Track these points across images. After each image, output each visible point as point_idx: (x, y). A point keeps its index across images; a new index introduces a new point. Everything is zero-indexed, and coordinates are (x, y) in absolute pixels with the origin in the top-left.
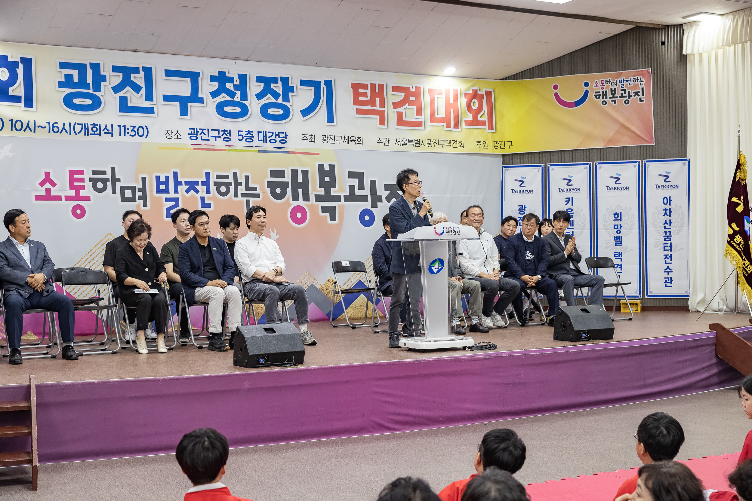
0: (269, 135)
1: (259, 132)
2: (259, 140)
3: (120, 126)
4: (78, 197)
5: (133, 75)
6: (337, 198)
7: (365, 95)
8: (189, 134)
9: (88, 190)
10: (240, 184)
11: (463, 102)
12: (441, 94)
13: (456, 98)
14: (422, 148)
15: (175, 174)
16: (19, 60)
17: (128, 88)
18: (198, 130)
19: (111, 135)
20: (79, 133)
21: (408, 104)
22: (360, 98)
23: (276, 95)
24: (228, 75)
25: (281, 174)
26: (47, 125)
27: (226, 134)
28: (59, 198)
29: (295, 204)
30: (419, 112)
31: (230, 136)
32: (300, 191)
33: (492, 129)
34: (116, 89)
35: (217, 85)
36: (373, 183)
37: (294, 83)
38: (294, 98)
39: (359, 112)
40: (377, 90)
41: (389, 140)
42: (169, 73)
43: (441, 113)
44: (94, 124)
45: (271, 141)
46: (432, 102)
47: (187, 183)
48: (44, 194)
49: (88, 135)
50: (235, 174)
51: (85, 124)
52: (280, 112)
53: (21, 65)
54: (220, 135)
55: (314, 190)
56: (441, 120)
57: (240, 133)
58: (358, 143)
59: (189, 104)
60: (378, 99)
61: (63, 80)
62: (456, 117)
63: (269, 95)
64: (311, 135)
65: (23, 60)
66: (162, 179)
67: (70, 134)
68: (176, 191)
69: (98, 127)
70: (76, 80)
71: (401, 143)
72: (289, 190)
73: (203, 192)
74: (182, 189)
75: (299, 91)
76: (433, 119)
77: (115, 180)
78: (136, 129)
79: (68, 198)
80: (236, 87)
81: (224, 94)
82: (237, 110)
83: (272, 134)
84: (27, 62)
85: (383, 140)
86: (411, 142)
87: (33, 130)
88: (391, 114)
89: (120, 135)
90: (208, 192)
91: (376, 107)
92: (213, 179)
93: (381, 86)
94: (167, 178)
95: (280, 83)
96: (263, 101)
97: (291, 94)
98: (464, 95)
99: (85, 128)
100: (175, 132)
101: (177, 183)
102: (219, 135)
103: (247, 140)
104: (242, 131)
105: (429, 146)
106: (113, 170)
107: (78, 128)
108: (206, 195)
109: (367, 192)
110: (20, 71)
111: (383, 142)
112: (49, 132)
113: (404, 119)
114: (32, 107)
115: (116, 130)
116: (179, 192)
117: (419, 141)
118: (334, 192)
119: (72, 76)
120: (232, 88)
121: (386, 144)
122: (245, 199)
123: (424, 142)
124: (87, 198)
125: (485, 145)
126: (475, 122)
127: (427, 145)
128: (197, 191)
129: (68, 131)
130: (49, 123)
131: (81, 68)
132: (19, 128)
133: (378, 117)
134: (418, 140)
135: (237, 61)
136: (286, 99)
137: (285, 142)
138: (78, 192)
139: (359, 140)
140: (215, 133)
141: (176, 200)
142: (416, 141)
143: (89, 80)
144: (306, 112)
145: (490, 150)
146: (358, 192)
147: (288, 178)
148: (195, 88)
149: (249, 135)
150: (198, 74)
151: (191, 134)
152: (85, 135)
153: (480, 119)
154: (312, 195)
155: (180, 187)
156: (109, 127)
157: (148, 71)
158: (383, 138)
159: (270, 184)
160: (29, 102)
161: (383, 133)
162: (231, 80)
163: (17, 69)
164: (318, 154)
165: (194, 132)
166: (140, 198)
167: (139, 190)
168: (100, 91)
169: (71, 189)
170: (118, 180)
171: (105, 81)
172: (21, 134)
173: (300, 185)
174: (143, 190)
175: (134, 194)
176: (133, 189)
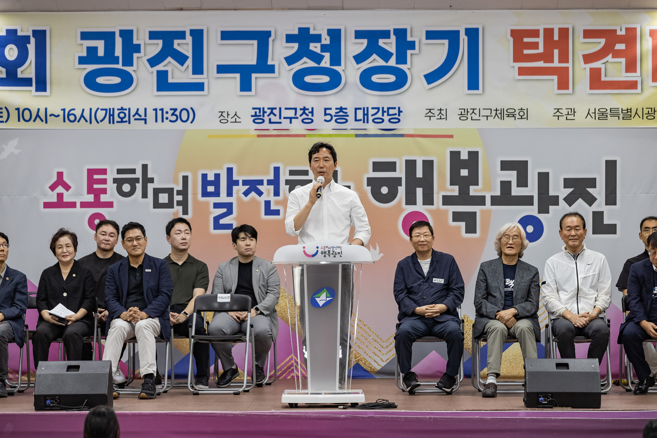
0: (371, 112)
1: (356, 109)
2: (356, 120)
3: (156, 110)
4: (97, 203)
5: (176, 42)
6: (480, 201)
7: (535, 46)
8: (252, 116)
9: (111, 194)
14: (636, 123)
15: (230, 171)
16: (30, 34)
17: (169, 59)
18: (266, 110)
19: (144, 121)
20: (101, 121)
21: (611, 55)
22: (526, 52)
23: (386, 55)
24: (312, 32)
25: (391, 166)
26: (61, 113)
27: (306, 114)
28: (72, 205)
29: (411, 208)
30: (631, 66)
31: (312, 116)
32: (419, 192)
34: (153, 62)
35: (296, 46)
36: (544, 178)
37: (416, 35)
38: (415, 58)
39: (522, 71)
40: (556, 37)
41: (574, 112)
42: (226, 36)
44: (122, 109)
45: (376, 121)
47: (245, 183)
48: (55, 200)
49: (113, 123)
51: (110, 109)
52: (391, 78)
53: (33, 40)
54: (298, 115)
55: (442, 188)
57: (328, 112)
58: (520, 117)
59: (254, 76)
60: (556, 52)
61: (84, 54)
63: (375, 56)
64: (441, 110)
65: (35, 33)
66: (211, 177)
67: (91, 123)
68: (230, 194)
69: (127, 112)
70: (101, 53)
71: (597, 115)
72: (402, 190)
73: (269, 194)
74: (238, 191)
75: (424, 48)
77: (147, 180)
78: (177, 113)
79: (84, 205)
80: (324, 48)
81: (305, 59)
82: (325, 79)
83: (376, 110)
84: (40, 35)
85: (564, 112)
86: (614, 113)
87: (44, 119)
88: (580, 72)
89: (156, 121)
90: (277, 193)
91: (552, 61)
92: (284, 176)
93: (564, 32)
94: (217, 176)
95: (393, 38)
96: (365, 65)
97: (409, 52)
99: (110, 114)
100: (232, 114)
101: (232, 183)
102: (296, 114)
103: (338, 121)
104: (330, 109)
105: (648, 117)
106: (145, 167)
107: (101, 115)
108: (272, 199)
109: (532, 189)
110: (31, 47)
111: (564, 114)
112: (64, 121)
113: (603, 78)
114: (45, 90)
115: (151, 115)
116: (234, 195)
117: (629, 111)
118: (474, 191)
119: (96, 49)
120: (318, 50)
121: (569, 117)
123: (640, 113)
124: (110, 205)
127: (645, 116)
128: (260, 193)
129: (88, 119)
130: (64, 110)
131: (108, 37)
132: (27, 117)
133: (555, 78)
134: (628, 109)
136: (402, 59)
137: (397, 120)
138: (97, 197)
139: (522, 114)
140: (291, 113)
141: (229, 206)
142: (623, 112)
143: (118, 52)
144: (432, 77)
146: (516, 191)
147: (401, 172)
148: (263, 53)
149: (341, 114)
150: (268, 34)
151: (256, 115)
152: (110, 123)
154: (438, 197)
155: (235, 188)
156: (142, 112)
157: (197, 35)
158: (564, 109)
159: (370, 181)
160: (41, 85)
161: (564, 101)
162: (317, 38)
163: (28, 45)
164: (451, 136)
165: (260, 112)
166: (179, 203)
167: (179, 193)
168: (131, 65)
169: (89, 193)
170: (152, 180)
171: (139, 51)
172: (31, 125)
173: (419, 182)
174: (184, 192)
175: (171, 198)
176: (170, 191)
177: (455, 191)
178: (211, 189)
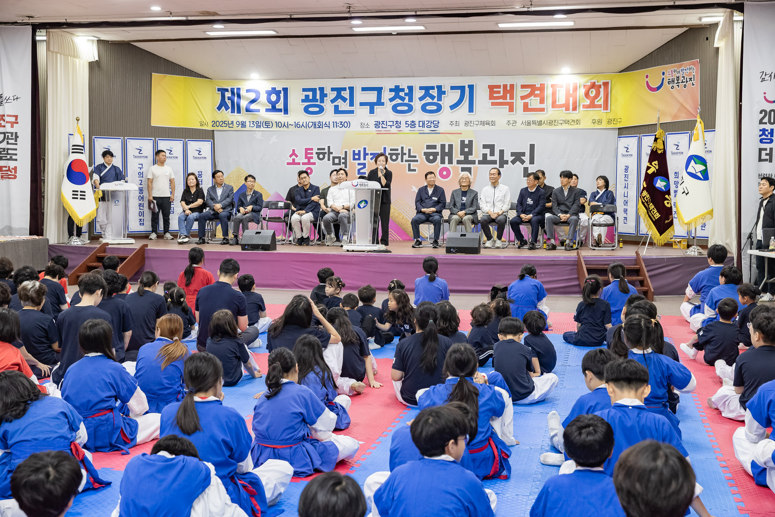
0: (426, 123)
1: (419, 121)
2: (419, 126)
3: (333, 122)
4: (309, 163)
5: (342, 92)
6: (473, 162)
7: (499, 92)
8: (374, 125)
9: (315, 159)
10: (405, 154)
11: (582, 91)
12: (562, 87)
13: (575, 89)
14: (544, 127)
15: (365, 149)
16: (281, 89)
17: (339, 100)
18: (380, 122)
19: (328, 127)
20: (311, 127)
21: (533, 96)
22: (495, 95)
23: (432, 97)
24: (400, 87)
25: (434, 147)
26: (294, 124)
27: (398, 124)
28: (299, 164)
29: (443, 166)
30: (542, 101)
31: (400, 124)
32: (447, 158)
33: (607, 109)
34: (333, 101)
35: (394, 93)
36: (502, 152)
37: (446, 88)
38: (445, 98)
39: (493, 104)
40: (508, 88)
41: (516, 122)
42: (364, 89)
43: (561, 100)
44: (319, 122)
45: (428, 127)
46: (554, 94)
47: (371, 154)
48: (291, 161)
49: (316, 128)
50: (402, 148)
51: (314, 122)
52: (435, 108)
53: (282, 92)
54: (394, 124)
55: (456, 157)
56: (561, 106)
57: (407, 123)
58: (492, 125)
59: (375, 107)
60: (508, 95)
61: (304, 98)
62: (575, 104)
63: (428, 98)
64: (456, 122)
65: (283, 89)
66: (357, 152)
67: (306, 128)
68: (365, 159)
69: (321, 123)
70: (311, 98)
71: (526, 124)
72: (439, 157)
75: (449, 94)
76: (554, 105)
77: (330, 153)
78: (343, 124)
79: (304, 164)
80: (406, 94)
81: (397, 99)
82: (406, 108)
83: (428, 122)
84: (285, 90)
86: (534, 122)
87: (287, 126)
88: (519, 104)
89: (334, 127)
91: (506, 99)
92: (388, 151)
93: (512, 86)
94: (359, 151)
95: (436, 89)
96: (424, 102)
97: (443, 96)
98: (583, 87)
99: (314, 124)
100: (366, 124)
101: (365, 154)
103: (411, 127)
104: (408, 121)
105: (550, 124)
106: (329, 147)
107: (310, 124)
109: (496, 157)
110: (282, 95)
111: (511, 123)
112: (295, 127)
113: (529, 107)
114: (288, 114)
115: (331, 124)
118: (470, 158)
119: (309, 95)
120: (403, 95)
121: (514, 125)
122: (407, 163)
123: (546, 122)
124: (314, 164)
125: (600, 122)
126: (592, 105)
127: (548, 124)
129: (305, 126)
130: (295, 122)
131: (314, 90)
132: (280, 126)
133: (508, 107)
134: (540, 121)
135: (407, 78)
136: (440, 99)
137: (437, 126)
138: (309, 160)
139: (492, 123)
140: (391, 124)
141: (364, 165)
142: (538, 122)
143: (318, 97)
144: (453, 107)
145: (604, 125)
146: (489, 158)
147: (439, 149)
148: (379, 97)
149: (413, 124)
150: (382, 88)
151: (376, 124)
152: (314, 128)
153: (596, 103)
154: (455, 161)
155: (367, 157)
156: (327, 123)
157: (351, 89)
158: (511, 121)
159: (425, 154)
160: (286, 111)
161: (512, 117)
162: (403, 90)
163: (280, 94)
164: (461, 134)
165: (378, 123)
166: (343, 163)
167: (343, 159)
168: (323, 102)
169: (306, 158)
170: (332, 153)
171: (327, 97)
172: (282, 129)
173: (446, 154)
174: (345, 158)
175: (340, 161)
176: (339, 158)
177: (462, 158)
178: (357, 157)
